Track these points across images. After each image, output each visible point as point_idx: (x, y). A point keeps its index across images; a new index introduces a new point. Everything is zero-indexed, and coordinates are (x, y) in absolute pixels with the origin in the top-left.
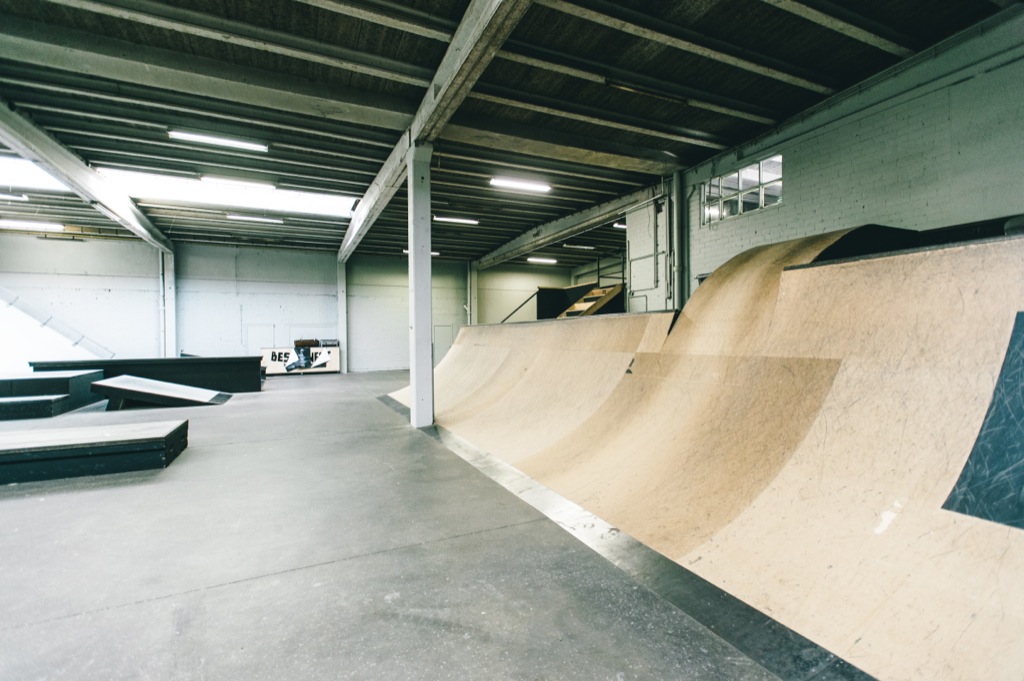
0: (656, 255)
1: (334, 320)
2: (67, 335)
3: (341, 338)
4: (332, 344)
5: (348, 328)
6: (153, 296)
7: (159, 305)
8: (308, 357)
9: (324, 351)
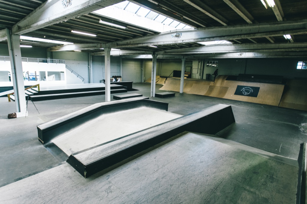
0: (198, 69)
1: (119, 71)
2: (76, 75)
3: (121, 76)
4: (120, 77)
5: (122, 73)
6: (87, 65)
7: (89, 68)
8: (117, 80)
9: (119, 78)
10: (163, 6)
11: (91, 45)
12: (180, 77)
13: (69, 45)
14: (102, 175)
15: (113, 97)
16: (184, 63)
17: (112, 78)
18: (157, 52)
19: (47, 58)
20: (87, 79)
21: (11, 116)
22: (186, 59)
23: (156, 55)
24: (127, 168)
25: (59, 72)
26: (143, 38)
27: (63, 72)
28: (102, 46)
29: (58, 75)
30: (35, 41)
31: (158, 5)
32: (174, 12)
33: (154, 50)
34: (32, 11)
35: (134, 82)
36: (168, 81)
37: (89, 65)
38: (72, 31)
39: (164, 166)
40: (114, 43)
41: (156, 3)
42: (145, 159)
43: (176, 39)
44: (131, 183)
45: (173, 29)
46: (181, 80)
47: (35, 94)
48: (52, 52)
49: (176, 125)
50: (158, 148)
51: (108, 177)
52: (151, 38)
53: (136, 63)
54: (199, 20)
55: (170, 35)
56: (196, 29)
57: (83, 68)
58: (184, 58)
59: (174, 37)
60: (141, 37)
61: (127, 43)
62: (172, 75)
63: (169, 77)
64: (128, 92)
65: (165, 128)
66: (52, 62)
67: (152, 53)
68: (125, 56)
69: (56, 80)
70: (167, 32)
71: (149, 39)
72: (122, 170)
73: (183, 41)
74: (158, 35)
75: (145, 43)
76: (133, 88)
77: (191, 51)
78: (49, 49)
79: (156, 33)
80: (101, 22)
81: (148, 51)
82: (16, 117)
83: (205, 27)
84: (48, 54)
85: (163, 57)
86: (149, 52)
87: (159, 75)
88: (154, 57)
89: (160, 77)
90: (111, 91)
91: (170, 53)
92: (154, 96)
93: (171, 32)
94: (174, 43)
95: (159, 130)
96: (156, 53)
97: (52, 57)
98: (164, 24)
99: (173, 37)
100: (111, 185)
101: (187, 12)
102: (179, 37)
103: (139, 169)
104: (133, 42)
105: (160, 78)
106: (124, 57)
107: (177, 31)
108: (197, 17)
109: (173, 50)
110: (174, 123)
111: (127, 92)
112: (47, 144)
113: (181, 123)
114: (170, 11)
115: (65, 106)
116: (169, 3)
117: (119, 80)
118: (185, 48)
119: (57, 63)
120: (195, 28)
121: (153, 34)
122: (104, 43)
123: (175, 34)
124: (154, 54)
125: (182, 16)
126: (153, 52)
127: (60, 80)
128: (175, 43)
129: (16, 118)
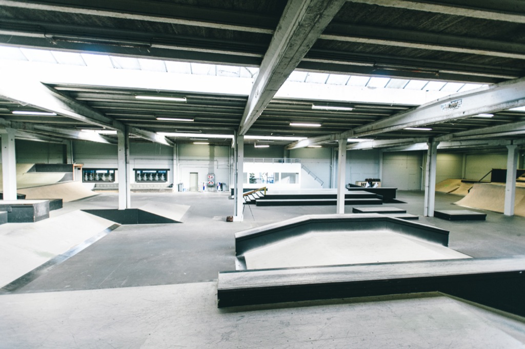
1: (377, 171)
2: (313, 177)
3: (381, 178)
4: (378, 180)
5: (383, 175)
6: (329, 164)
7: (331, 167)
8: (372, 185)
9: (376, 183)
10: (385, 65)
11: (324, 137)
12: (504, 181)
13: (303, 140)
14: (237, 311)
15: (352, 209)
16: (513, 154)
17: (365, 182)
18: (438, 137)
19: (283, 157)
20: (327, 183)
21: (229, 220)
22: (518, 145)
23: (434, 143)
24: (274, 315)
25: (294, 174)
26: (390, 119)
27: (298, 174)
28: (336, 137)
29: (293, 176)
30: (270, 140)
31: (374, 66)
32: (412, 70)
33: (431, 135)
34: (244, 109)
35: (399, 188)
36: (476, 189)
37: (331, 164)
38: (291, 124)
39: (333, 338)
40: (350, 131)
41: (371, 65)
42: (312, 313)
43: (451, 110)
44: (260, 341)
45: (442, 95)
46: (506, 189)
47: (261, 198)
48: (289, 150)
49: (411, 273)
50: (347, 305)
51: (241, 318)
52: (404, 117)
53: (409, 158)
54: (491, 69)
55: (439, 106)
56: (492, 87)
57: (323, 168)
58: (512, 144)
59: (445, 109)
60: (387, 117)
61: (368, 129)
62: (489, 178)
63: (479, 182)
64: (384, 204)
65: (382, 272)
66: (288, 161)
67: (428, 140)
68: (388, 149)
69: (290, 183)
70: (432, 102)
71: (400, 119)
72: (265, 316)
73: (464, 113)
74: (415, 111)
75: (393, 126)
76: (397, 198)
77: (518, 129)
78: (286, 147)
79: (412, 108)
80: (314, 107)
81: (420, 137)
82: (232, 221)
83: (514, 79)
84: (285, 153)
85: (459, 144)
86: (421, 139)
87: (461, 179)
88: (431, 147)
89: (462, 181)
90: (345, 201)
91: (465, 138)
92: (431, 214)
93: (439, 100)
94: (445, 118)
95: (365, 273)
96: (436, 139)
97: (288, 156)
98: (427, 91)
99: (443, 109)
100: (235, 330)
101: (448, 63)
102: (457, 107)
103: (289, 325)
104: (377, 126)
105: (463, 184)
106: (385, 150)
107: (451, 97)
108: (483, 64)
109: (471, 131)
110: (410, 267)
111: (382, 204)
112: (239, 256)
113: (425, 272)
114: (404, 69)
115: (285, 215)
116: (399, 58)
117: (376, 185)
118: (500, 124)
119: (293, 162)
120: (490, 85)
121: (406, 110)
122: (338, 134)
123: (449, 103)
124: (430, 142)
125: (438, 72)
126: (428, 138)
127: (295, 183)
128: (448, 118)
129: (232, 223)
